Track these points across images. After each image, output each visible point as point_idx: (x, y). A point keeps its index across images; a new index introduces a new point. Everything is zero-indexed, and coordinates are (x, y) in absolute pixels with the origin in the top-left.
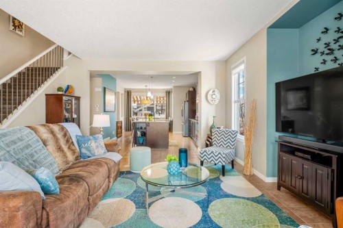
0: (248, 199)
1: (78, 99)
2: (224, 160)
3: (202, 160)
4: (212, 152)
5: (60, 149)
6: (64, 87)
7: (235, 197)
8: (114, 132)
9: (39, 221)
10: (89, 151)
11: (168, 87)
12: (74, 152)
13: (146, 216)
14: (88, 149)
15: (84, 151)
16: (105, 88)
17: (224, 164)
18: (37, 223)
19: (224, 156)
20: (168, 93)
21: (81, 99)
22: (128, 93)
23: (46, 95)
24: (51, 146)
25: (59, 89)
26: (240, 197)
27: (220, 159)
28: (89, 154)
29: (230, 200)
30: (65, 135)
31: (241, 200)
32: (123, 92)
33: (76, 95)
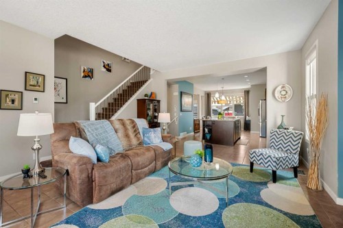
0: (286, 214)
1: (159, 101)
2: (274, 164)
3: (252, 161)
4: (261, 154)
5: (127, 136)
6: (149, 94)
7: (270, 207)
8: (191, 128)
9: (90, 175)
10: (150, 140)
11: (247, 87)
12: (138, 139)
13: (168, 197)
14: (148, 138)
15: (146, 139)
16: (181, 92)
17: (274, 169)
18: (88, 176)
19: (274, 159)
20: (247, 92)
21: (161, 102)
22: (208, 95)
23: (138, 100)
24: (121, 133)
25: (146, 95)
26: (275, 209)
27: (269, 163)
28: (149, 141)
29: (259, 207)
30: (134, 127)
31: (275, 212)
32: (203, 95)
33: (158, 99)
